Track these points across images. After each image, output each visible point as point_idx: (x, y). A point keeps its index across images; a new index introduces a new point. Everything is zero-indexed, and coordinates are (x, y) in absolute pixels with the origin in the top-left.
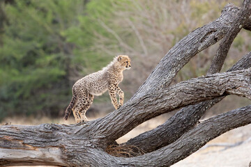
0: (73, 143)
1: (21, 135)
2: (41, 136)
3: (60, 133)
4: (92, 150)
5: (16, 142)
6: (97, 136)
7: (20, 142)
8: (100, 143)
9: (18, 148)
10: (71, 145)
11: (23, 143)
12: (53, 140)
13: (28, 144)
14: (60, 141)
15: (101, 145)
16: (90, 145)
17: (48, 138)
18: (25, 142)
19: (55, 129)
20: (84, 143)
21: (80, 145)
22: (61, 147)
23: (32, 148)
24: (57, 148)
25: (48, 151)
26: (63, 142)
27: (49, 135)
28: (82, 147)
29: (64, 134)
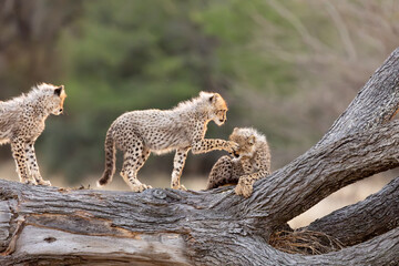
0: (206, 227)
1: (107, 210)
2: (146, 213)
3: (182, 206)
4: (242, 239)
5: (99, 222)
6: (253, 213)
7: (106, 223)
8: (258, 226)
9: (101, 233)
10: (204, 230)
11: (112, 225)
12: (168, 219)
13: (122, 226)
14: (182, 223)
15: (260, 230)
16: (238, 230)
17: (160, 216)
18: (117, 222)
19: (172, 198)
20: (227, 226)
21: (221, 230)
22: (185, 234)
23: (130, 235)
24: (177, 236)
25: (160, 240)
26: (188, 223)
27: (162, 211)
28: (224, 234)
29: (191, 208)
